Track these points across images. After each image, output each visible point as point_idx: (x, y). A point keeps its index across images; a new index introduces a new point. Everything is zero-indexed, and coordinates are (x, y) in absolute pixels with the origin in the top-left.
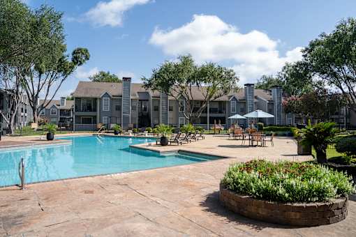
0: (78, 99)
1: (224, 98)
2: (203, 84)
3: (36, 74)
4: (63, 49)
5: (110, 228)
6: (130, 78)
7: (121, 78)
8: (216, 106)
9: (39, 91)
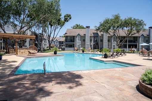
0: (66, 37)
1: (137, 35)
2: (125, 28)
3: (50, 26)
4: (60, 15)
5: (82, 98)
6: (89, 27)
7: (85, 27)
8: (132, 39)
9: (51, 34)
